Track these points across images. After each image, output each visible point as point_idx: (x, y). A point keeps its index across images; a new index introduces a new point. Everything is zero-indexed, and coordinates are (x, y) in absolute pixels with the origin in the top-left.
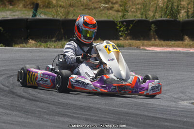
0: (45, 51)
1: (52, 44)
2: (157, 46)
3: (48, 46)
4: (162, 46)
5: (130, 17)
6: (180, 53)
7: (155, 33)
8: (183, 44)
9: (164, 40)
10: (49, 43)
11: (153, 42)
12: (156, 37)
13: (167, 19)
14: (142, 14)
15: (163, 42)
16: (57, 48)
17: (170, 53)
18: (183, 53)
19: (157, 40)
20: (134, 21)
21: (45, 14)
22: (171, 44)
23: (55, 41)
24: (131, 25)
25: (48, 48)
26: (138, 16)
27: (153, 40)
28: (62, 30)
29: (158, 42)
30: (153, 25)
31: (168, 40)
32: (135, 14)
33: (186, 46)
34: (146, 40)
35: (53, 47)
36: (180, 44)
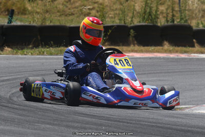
0: (21, 59)
1: (29, 50)
2: (136, 51)
3: (25, 53)
4: (142, 51)
5: (108, 22)
6: (160, 58)
7: (134, 39)
8: (162, 49)
9: (144, 46)
10: (25, 51)
11: (132, 47)
12: (135, 42)
13: (146, 24)
14: (120, 20)
15: (142, 48)
16: (34, 55)
17: (150, 58)
18: (164, 58)
19: (136, 45)
20: (112, 26)
21: (21, 21)
22: (150, 49)
23: (32, 48)
24: (110, 31)
25: (25, 55)
26: (117, 22)
27: (132, 45)
28: (39, 37)
29: (137, 47)
30: (132, 31)
31: (147, 45)
32: (113, 20)
33: (166, 51)
34: (126, 46)
35: (30, 54)
36: (159, 49)
